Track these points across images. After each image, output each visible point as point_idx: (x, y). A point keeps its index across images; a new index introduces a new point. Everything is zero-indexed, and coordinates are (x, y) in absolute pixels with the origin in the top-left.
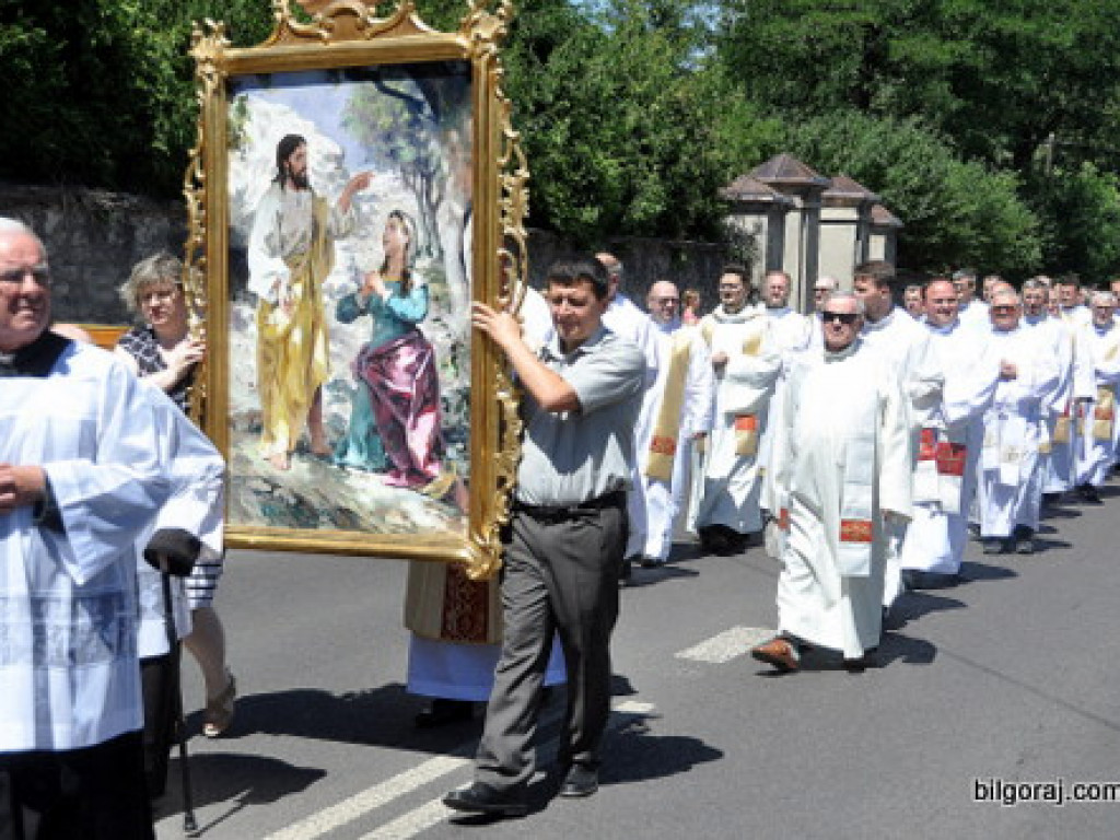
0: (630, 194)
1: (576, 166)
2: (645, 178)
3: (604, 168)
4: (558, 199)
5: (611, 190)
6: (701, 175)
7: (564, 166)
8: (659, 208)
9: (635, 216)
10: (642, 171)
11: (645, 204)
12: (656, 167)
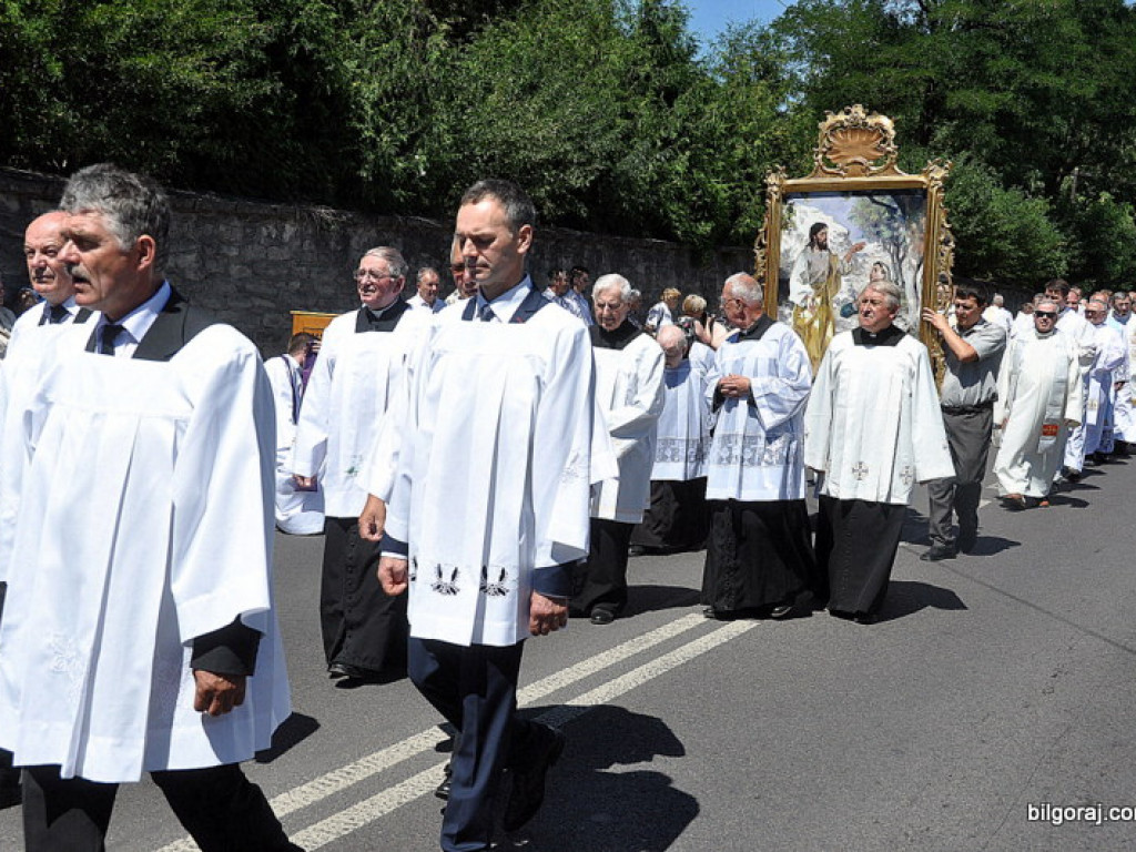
0: (736, 212)
1: (693, 189)
2: (749, 200)
3: (717, 191)
4: (679, 215)
5: (721, 208)
7: (684, 190)
9: (741, 230)
10: (746, 194)
11: (748, 220)
12: (757, 192)
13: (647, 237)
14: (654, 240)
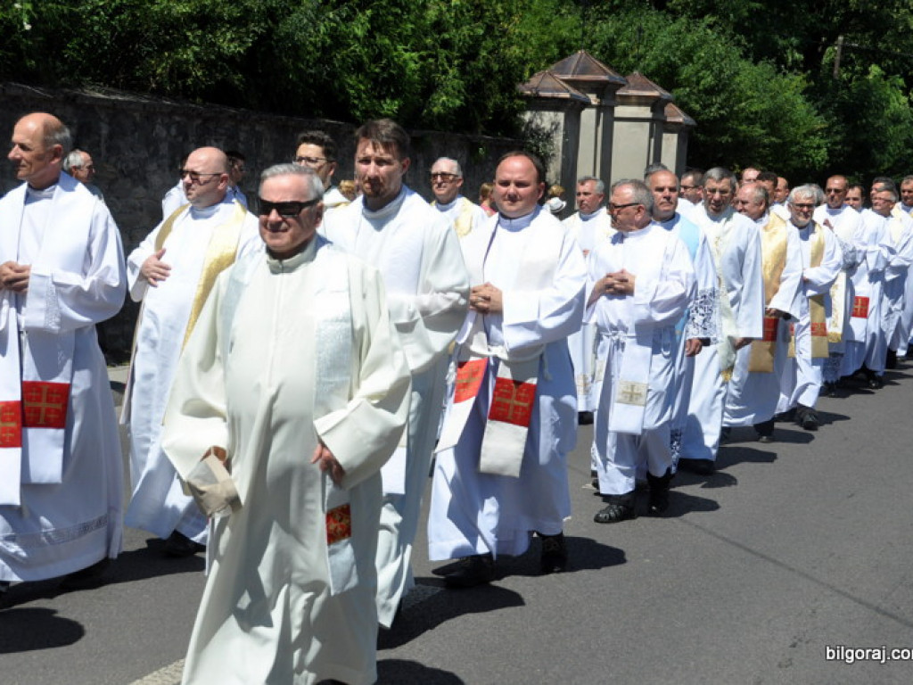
0: (430, 88)
1: (376, 59)
2: (445, 72)
3: (405, 61)
4: (358, 91)
5: (411, 83)
6: (500, 71)
7: (365, 59)
8: (458, 102)
9: (435, 110)
10: (442, 65)
11: (444, 98)
12: (456, 62)
13: (318, 115)
14: (327, 121)
